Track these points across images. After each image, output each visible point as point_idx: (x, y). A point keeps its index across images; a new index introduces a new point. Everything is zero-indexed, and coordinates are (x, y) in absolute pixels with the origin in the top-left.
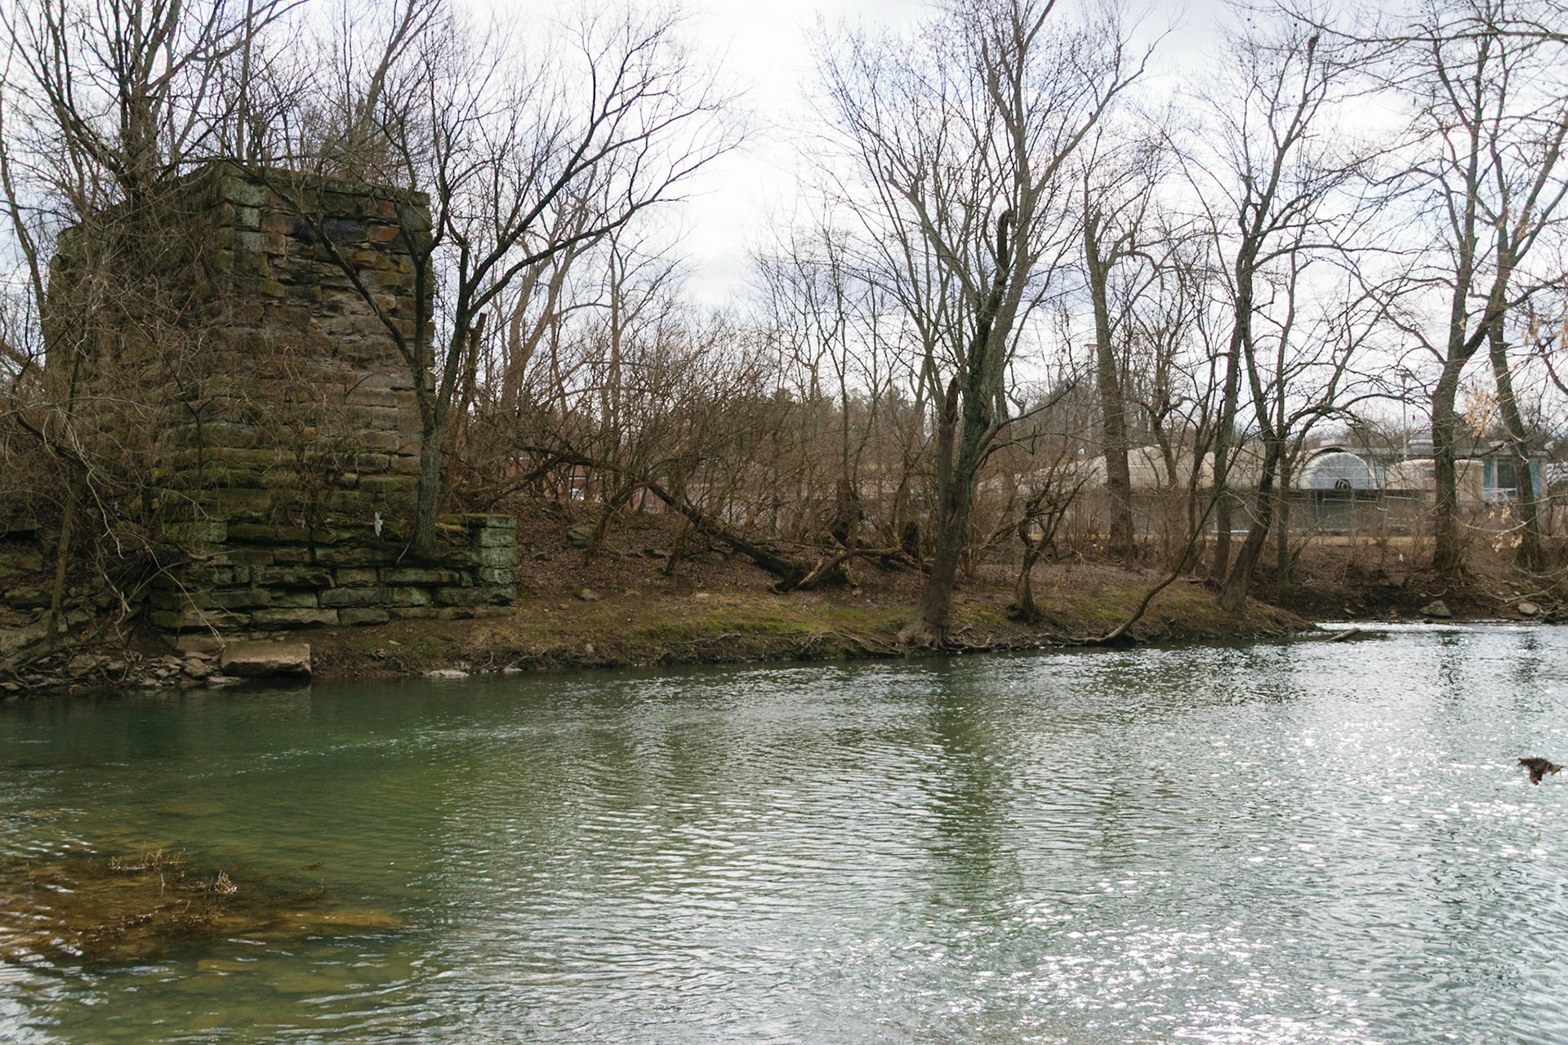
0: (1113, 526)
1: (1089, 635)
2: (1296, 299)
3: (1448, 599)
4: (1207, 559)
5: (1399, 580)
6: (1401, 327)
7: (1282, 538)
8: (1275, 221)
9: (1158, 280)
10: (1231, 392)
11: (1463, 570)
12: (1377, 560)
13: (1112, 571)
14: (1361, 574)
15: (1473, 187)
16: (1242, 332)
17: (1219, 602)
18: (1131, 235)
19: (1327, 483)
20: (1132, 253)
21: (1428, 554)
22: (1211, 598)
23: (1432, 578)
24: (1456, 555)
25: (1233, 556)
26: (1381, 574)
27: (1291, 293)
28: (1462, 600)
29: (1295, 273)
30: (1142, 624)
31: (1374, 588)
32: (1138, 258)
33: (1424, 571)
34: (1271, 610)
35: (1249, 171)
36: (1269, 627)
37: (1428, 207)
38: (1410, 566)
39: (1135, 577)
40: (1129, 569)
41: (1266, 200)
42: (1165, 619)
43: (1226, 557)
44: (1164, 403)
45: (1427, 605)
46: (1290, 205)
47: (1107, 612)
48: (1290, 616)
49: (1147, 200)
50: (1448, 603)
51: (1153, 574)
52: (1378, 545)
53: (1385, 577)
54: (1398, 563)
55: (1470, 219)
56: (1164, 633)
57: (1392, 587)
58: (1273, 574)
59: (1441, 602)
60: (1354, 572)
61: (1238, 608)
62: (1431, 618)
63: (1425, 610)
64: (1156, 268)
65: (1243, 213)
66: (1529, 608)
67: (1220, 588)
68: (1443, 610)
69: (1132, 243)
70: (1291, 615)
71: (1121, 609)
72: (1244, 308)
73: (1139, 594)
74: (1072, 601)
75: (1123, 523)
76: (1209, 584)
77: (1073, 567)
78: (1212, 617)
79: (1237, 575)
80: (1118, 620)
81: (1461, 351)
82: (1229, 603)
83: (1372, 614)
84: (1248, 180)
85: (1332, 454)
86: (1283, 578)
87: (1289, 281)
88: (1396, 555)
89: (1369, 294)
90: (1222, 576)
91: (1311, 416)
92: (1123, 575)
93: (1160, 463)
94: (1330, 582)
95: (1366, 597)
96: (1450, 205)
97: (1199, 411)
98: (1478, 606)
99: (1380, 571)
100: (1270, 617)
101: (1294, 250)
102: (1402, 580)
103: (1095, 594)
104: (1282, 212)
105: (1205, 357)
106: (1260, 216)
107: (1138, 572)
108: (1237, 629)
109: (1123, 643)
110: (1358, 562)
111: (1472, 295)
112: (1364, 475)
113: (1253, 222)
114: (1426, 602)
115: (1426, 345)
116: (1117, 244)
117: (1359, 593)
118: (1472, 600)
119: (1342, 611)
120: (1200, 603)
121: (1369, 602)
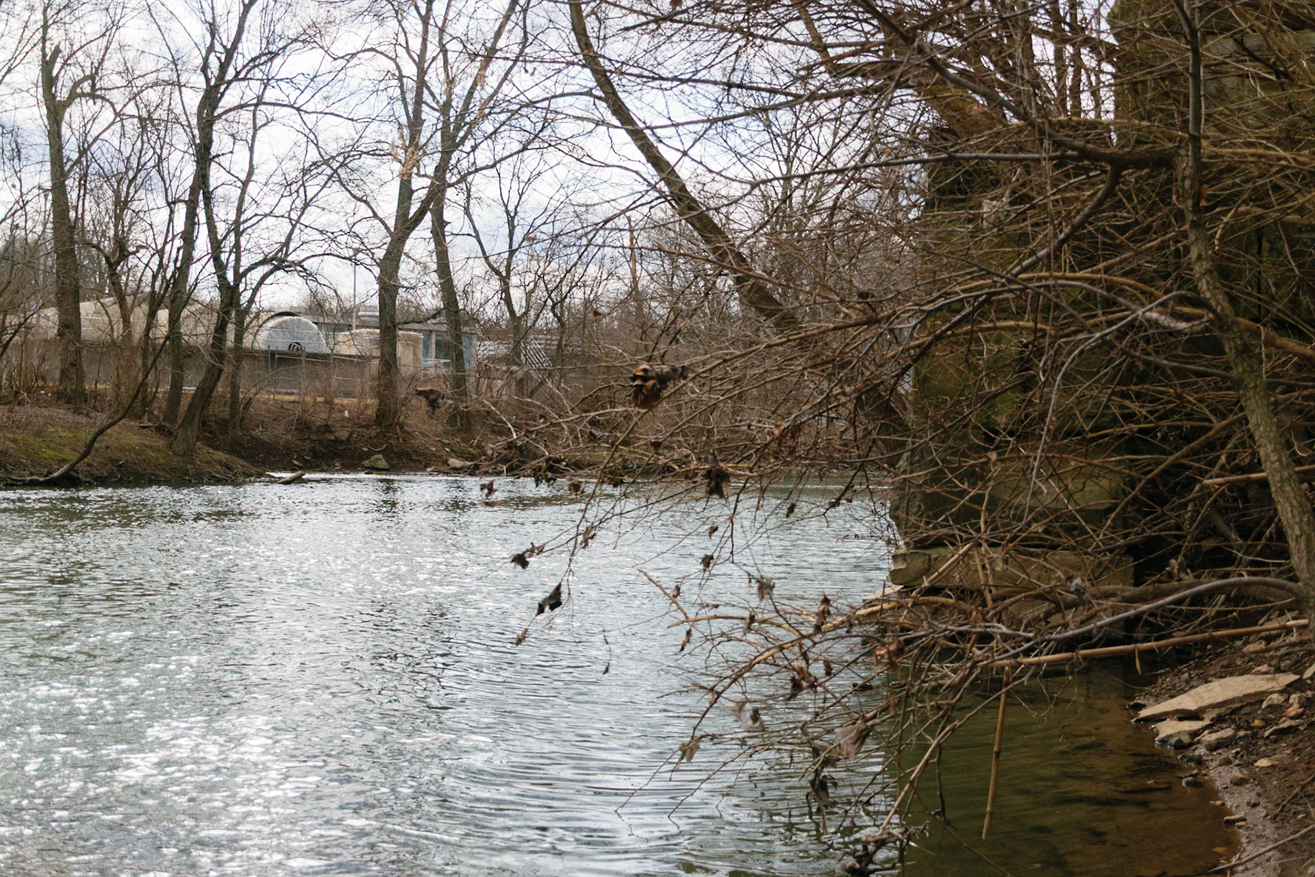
0: (62, 372)
1: (32, 474)
2: (255, 156)
3: (387, 453)
4: (159, 406)
5: (343, 434)
6: (354, 197)
7: (234, 387)
8: (238, 73)
9: (118, 126)
10: (189, 238)
11: (401, 428)
12: (324, 416)
13: (62, 413)
14: (308, 428)
15: (422, 72)
16: (202, 178)
17: (170, 447)
18: (92, 77)
19: (281, 344)
20: (93, 96)
21: (371, 412)
22: (161, 443)
23: (374, 434)
24: (396, 413)
25: (184, 404)
26: (327, 428)
27: (251, 149)
28: (400, 455)
29: (255, 129)
30: (89, 465)
31: (321, 442)
32: (99, 102)
33: (367, 427)
34: (221, 456)
35: (214, 18)
36: (218, 471)
37: (382, 86)
38: (357, 422)
39: (83, 420)
40: (77, 411)
41: (230, 53)
42: (114, 461)
43: (178, 402)
44: (122, 250)
45: (368, 458)
46: (253, 60)
47: (52, 453)
48: (240, 464)
49: (110, 42)
50: (387, 458)
51: (101, 418)
52: (326, 402)
53: (332, 432)
54: (344, 419)
55: (419, 101)
56: (111, 474)
57: (337, 441)
58: (224, 424)
59: (381, 456)
60: (303, 426)
61: (189, 453)
62: (372, 469)
63: (366, 463)
64: (117, 114)
65: (206, 60)
66: (455, 462)
67: (171, 433)
68: (383, 463)
69: (93, 86)
70: (241, 462)
71: (67, 450)
72: (204, 155)
73: (85, 436)
74: (14, 441)
75: (73, 368)
76: (160, 429)
77: (17, 408)
78: (162, 461)
79: (189, 419)
80: (64, 461)
81: (406, 225)
82: (180, 447)
83: (318, 466)
84: (213, 29)
85: (286, 318)
86: (234, 427)
87: (250, 137)
88: (341, 412)
89: (326, 162)
90: (173, 422)
91: (266, 268)
92: (70, 417)
93: (115, 310)
94: (280, 434)
95: (313, 450)
96: (402, 87)
97: (156, 259)
98: (412, 460)
99: (327, 426)
100: (220, 463)
101: (256, 105)
102: (347, 435)
103: (39, 434)
104: (244, 67)
105: (164, 203)
106: (223, 67)
107: (87, 415)
108: (186, 472)
109: (69, 481)
110: (307, 417)
111: (418, 174)
112: (315, 340)
113: (216, 72)
114: (368, 456)
115: (375, 215)
116: (77, 84)
117: (307, 445)
118: (408, 454)
119: (290, 462)
120: (151, 447)
121: (315, 453)
